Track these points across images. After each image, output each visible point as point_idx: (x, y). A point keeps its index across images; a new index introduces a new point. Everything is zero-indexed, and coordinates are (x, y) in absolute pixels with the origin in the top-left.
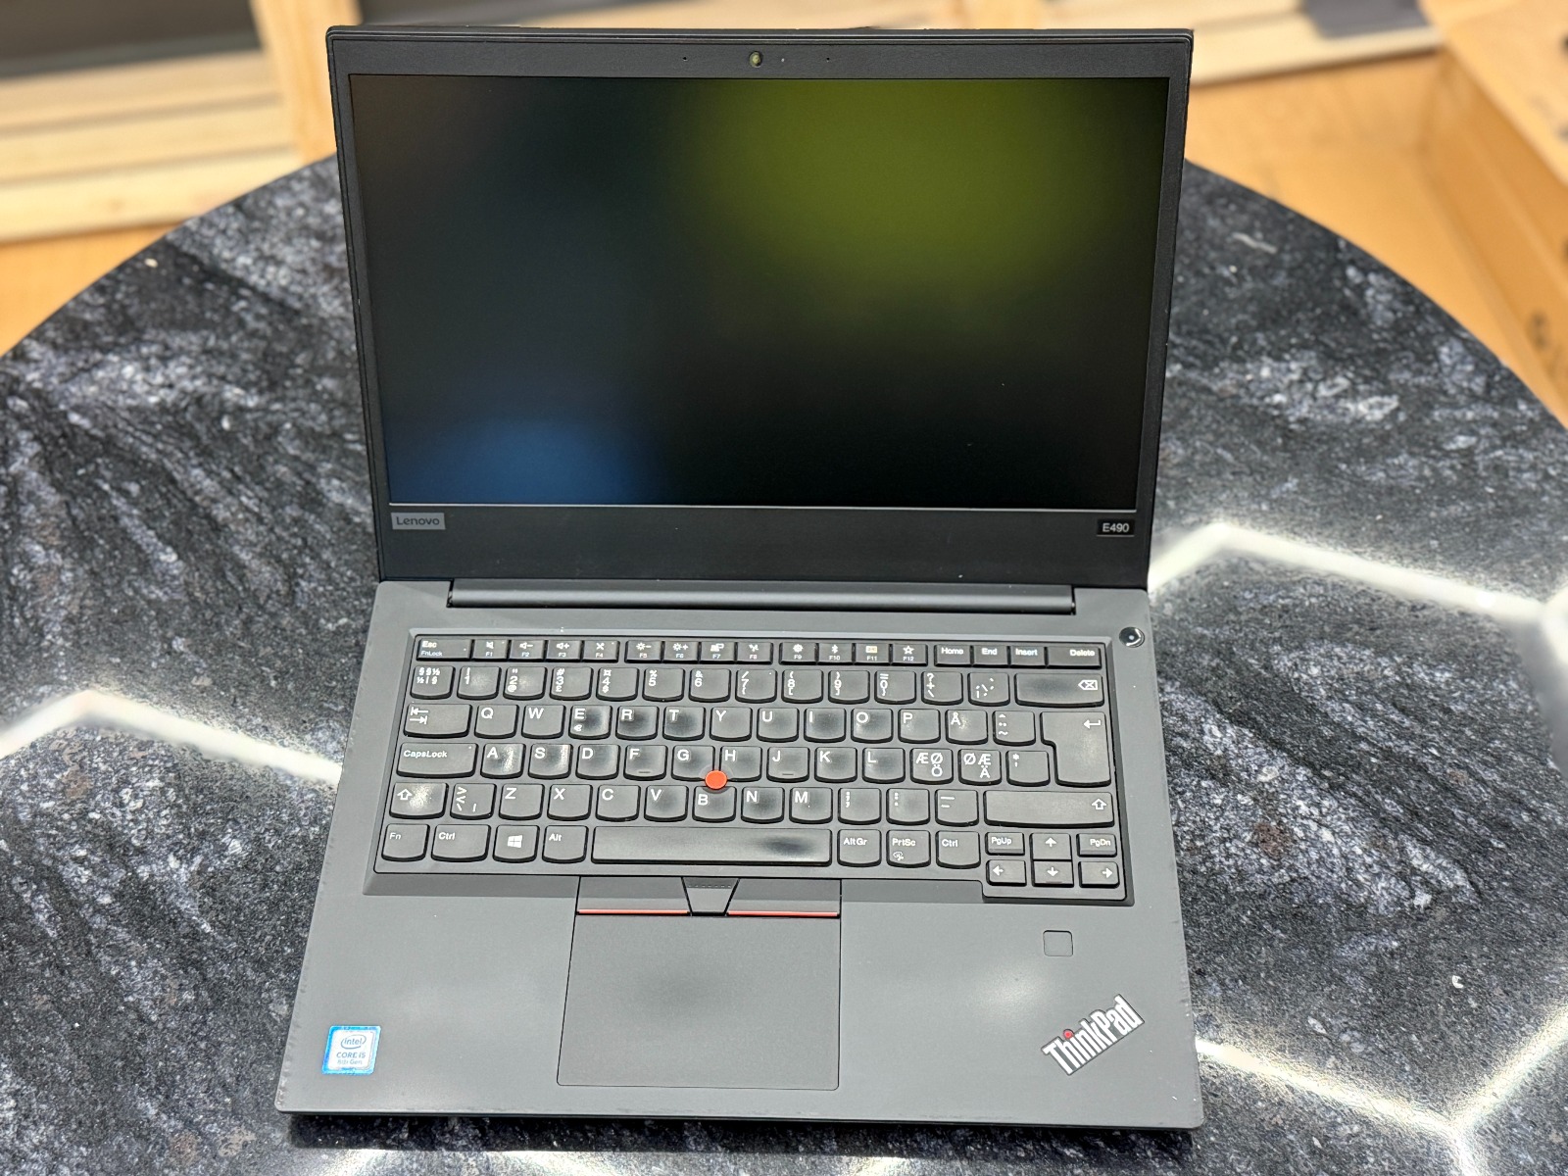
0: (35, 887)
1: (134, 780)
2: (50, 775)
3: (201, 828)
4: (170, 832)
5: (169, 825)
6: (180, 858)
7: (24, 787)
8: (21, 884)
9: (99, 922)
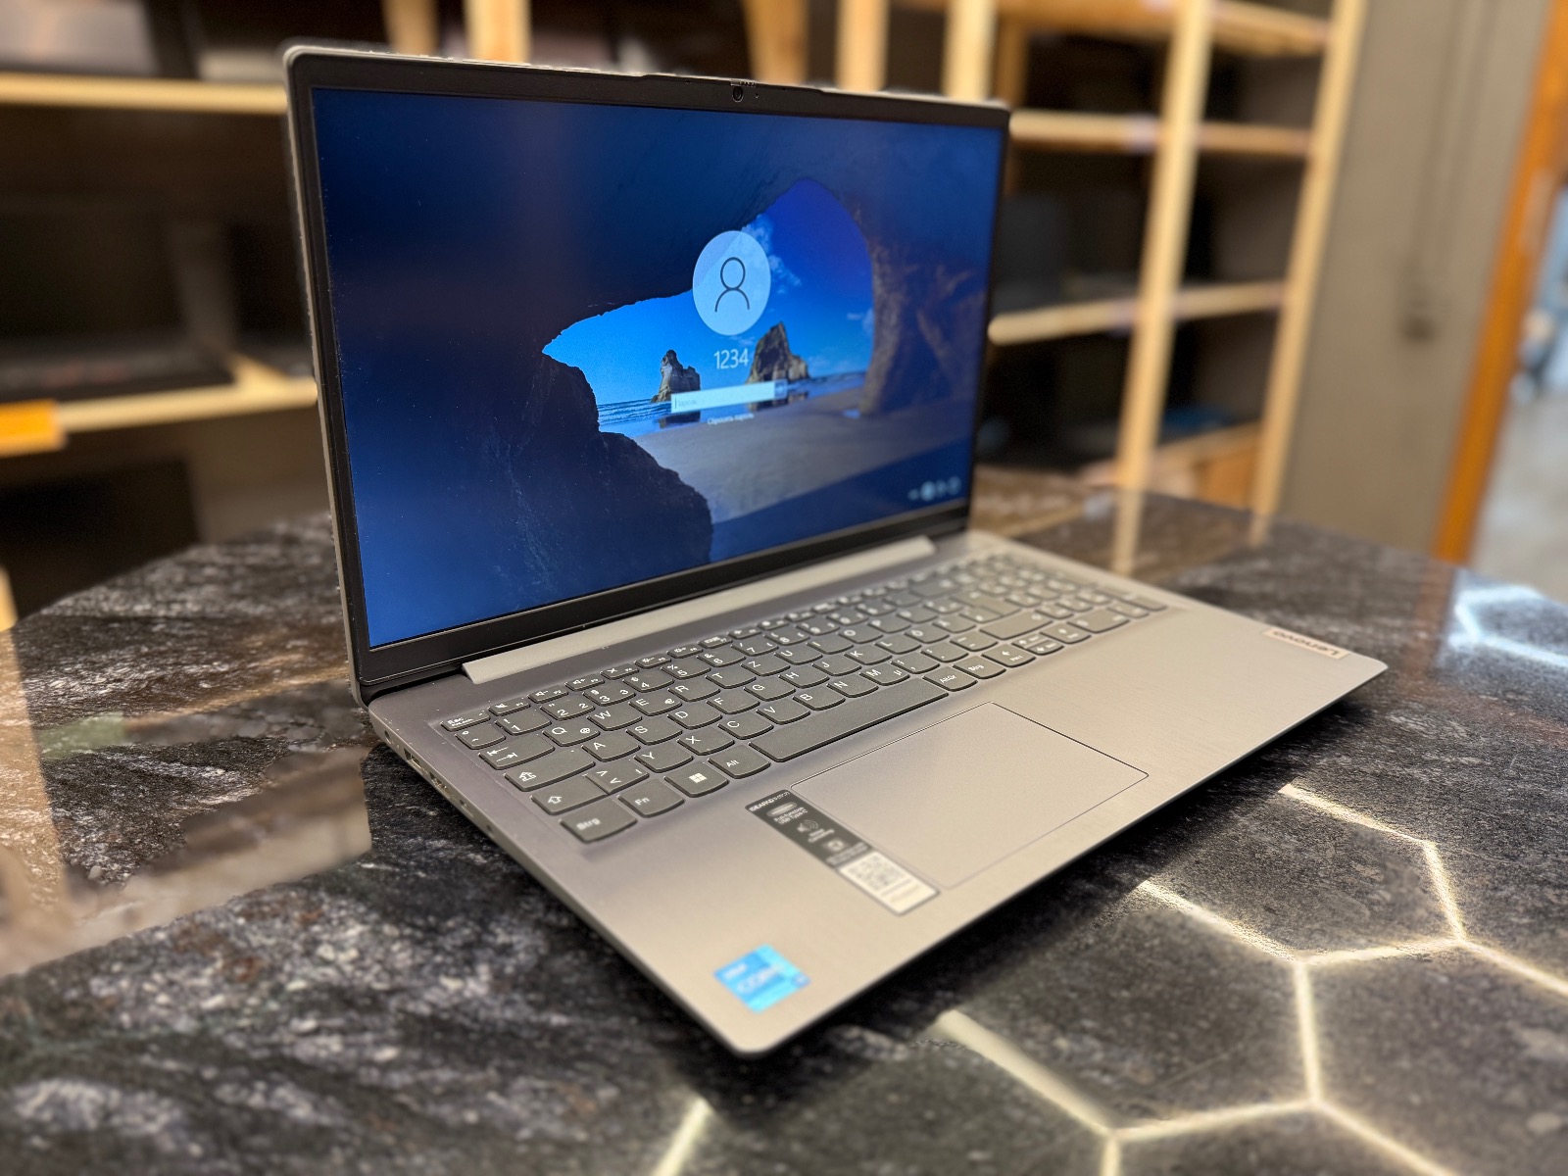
0: (261, 1086)
1: (326, 937)
2: (196, 974)
3: (459, 942)
4: (419, 959)
5: (412, 957)
6: (459, 976)
7: (163, 999)
8: (236, 1093)
9: (397, 1079)
